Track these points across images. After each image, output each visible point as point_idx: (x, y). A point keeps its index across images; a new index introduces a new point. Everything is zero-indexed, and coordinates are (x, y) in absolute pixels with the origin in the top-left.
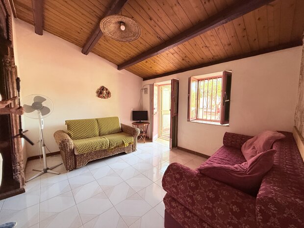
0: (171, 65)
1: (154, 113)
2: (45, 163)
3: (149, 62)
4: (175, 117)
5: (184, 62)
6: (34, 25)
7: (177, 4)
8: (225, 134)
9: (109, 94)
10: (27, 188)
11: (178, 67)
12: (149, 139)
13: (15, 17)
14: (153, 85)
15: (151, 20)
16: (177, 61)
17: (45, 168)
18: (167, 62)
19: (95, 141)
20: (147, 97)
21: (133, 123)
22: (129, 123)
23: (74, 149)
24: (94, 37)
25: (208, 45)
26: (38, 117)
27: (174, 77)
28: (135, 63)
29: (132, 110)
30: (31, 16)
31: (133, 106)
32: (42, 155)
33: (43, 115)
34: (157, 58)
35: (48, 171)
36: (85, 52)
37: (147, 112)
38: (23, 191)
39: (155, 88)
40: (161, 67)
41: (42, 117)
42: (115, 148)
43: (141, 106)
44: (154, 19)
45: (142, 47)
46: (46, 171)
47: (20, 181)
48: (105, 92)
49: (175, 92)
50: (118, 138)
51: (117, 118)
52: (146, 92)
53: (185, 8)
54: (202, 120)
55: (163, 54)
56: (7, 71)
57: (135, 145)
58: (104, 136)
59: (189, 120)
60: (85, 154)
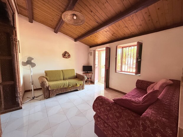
0: (106, 38)
1: (96, 67)
2: (33, 94)
3: (92, 37)
4: (108, 70)
5: (113, 36)
6: (28, 17)
7: (107, 2)
8: (137, 80)
9: (69, 56)
10: (23, 106)
11: (110, 39)
12: (92, 82)
13: (18, 13)
14: (95, 50)
15: (92, 12)
16: (109, 36)
17: (33, 96)
18: (103, 36)
19: (61, 83)
20: (91, 58)
21: (83, 73)
22: (81, 73)
23: (48, 87)
24: (60, 23)
25: (127, 26)
26: (29, 69)
27: (108, 45)
28: (84, 37)
29: (83, 65)
30: (26, 12)
31: (83, 63)
32: (32, 90)
33: (32, 67)
34: (97, 35)
35: (35, 98)
36: (56, 32)
37: (91, 66)
38: (21, 108)
39: (97, 52)
40: (99, 40)
41: (31, 68)
42: (72, 87)
43: (88, 63)
44: (94, 11)
45: (88, 28)
46: (33, 98)
47: (20, 102)
48: (67, 54)
49: (108, 54)
50: (73, 81)
51: (74, 70)
52: (91, 55)
53: (111, 4)
54: (125, 72)
55: (100, 32)
56: (13, 43)
57: (84, 86)
58: (66, 80)
59: (116, 72)
60: (54, 90)
